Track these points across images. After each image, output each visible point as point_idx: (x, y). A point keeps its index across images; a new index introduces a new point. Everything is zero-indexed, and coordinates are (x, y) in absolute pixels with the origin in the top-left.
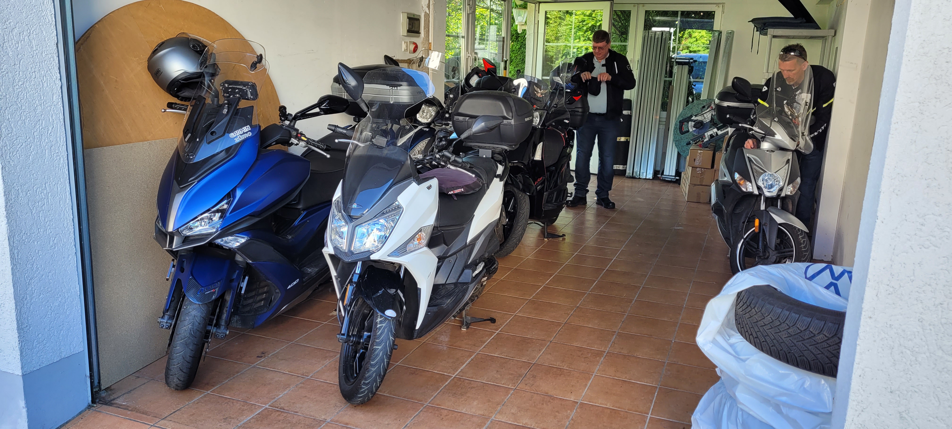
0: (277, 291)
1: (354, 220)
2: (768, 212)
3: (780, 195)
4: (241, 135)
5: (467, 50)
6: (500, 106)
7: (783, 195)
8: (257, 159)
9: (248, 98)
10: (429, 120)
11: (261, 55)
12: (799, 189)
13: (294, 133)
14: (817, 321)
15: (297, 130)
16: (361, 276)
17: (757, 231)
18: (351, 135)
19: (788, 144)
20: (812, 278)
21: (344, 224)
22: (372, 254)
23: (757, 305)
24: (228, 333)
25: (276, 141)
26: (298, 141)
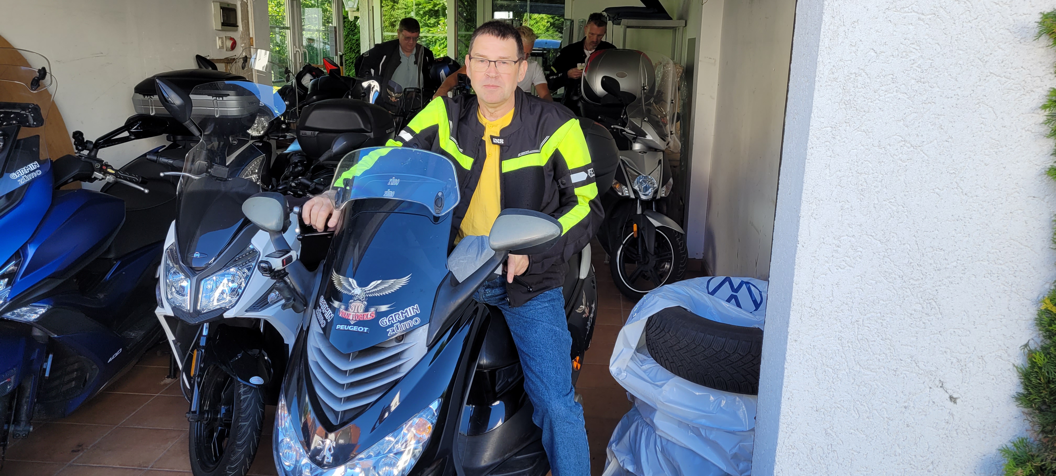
0: (94, 367)
1: (197, 272)
2: (645, 215)
3: (656, 197)
4: (27, 174)
5: (294, 44)
6: (356, 117)
7: (658, 197)
8: (52, 205)
9: (30, 124)
10: (262, 132)
11: (44, 69)
12: (672, 190)
13: (98, 166)
14: (731, 341)
15: (101, 161)
16: (209, 338)
17: (636, 236)
18: (181, 166)
19: (659, 144)
20: (713, 293)
21: (183, 277)
22: (225, 311)
23: (671, 330)
24: (31, 429)
25: (73, 177)
26: (104, 175)
